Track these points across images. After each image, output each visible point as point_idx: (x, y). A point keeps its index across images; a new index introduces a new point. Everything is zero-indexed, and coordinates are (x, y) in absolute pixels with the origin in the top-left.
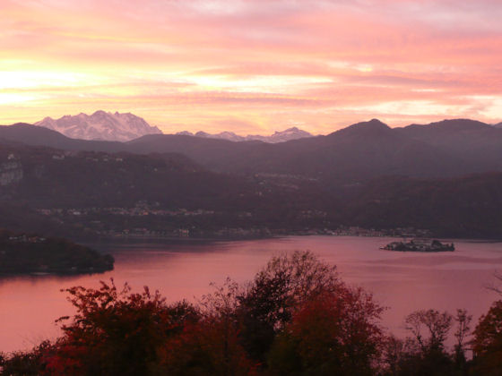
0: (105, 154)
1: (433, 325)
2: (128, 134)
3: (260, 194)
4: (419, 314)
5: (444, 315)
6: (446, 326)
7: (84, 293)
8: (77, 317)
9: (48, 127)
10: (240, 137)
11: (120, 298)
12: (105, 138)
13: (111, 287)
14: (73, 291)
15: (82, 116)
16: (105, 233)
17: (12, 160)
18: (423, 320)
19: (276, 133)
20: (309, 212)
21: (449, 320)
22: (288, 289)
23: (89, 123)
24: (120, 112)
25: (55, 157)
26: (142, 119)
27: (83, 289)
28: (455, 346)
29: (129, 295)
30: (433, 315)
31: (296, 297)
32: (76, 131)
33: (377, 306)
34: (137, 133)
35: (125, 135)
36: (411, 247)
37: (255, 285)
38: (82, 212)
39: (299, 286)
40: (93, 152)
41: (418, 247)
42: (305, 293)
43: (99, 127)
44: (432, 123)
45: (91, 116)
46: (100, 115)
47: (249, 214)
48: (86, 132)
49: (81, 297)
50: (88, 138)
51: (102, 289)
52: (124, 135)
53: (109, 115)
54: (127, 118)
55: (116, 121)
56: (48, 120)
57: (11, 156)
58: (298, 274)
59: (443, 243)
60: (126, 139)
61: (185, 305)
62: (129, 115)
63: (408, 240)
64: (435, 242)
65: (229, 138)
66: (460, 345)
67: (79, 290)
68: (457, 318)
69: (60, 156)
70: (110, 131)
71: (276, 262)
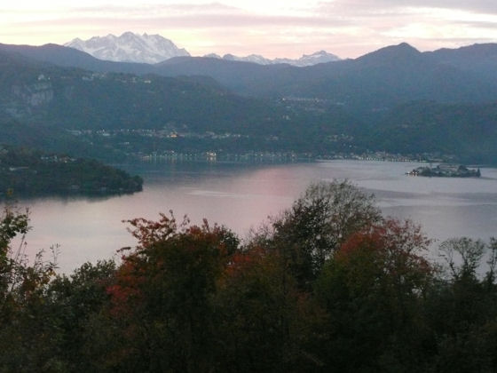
0: (135, 76)
1: (465, 253)
2: (157, 56)
3: (287, 118)
4: (452, 242)
5: (477, 243)
6: (479, 253)
7: (145, 225)
8: (138, 248)
9: (77, 48)
10: (268, 60)
11: (179, 230)
12: (133, 60)
13: (170, 219)
14: (134, 223)
15: (111, 37)
16: (134, 154)
17: (42, 81)
18: (456, 248)
19: (304, 56)
20: (336, 136)
21: (482, 247)
22: (326, 216)
23: (117, 45)
24: (149, 34)
25: (84, 78)
26: (170, 42)
27: (144, 221)
28: (487, 273)
29: (188, 227)
30: (466, 243)
31: (334, 224)
32: (105, 52)
33: (426, 238)
34: (165, 55)
35: (154, 56)
36: (437, 172)
37: (293, 212)
38: (112, 133)
39: (337, 214)
40: (122, 74)
41: (444, 173)
42: (343, 221)
43: (127, 49)
44: (462, 48)
45: (120, 38)
46: (128, 37)
47: (276, 138)
48: (114, 54)
49: (142, 229)
50: (116, 59)
51: (162, 222)
52: (152, 57)
53: (137, 37)
54: (156, 40)
55: (144, 42)
56: (77, 41)
57: (41, 77)
58: (336, 202)
59: (469, 169)
60: (154, 61)
61: (224, 231)
62: (157, 36)
63: (435, 165)
64: (461, 168)
65: (257, 60)
66: (492, 273)
67: (141, 222)
68: (490, 246)
69: (89, 77)
70: (139, 52)
71: (314, 190)
